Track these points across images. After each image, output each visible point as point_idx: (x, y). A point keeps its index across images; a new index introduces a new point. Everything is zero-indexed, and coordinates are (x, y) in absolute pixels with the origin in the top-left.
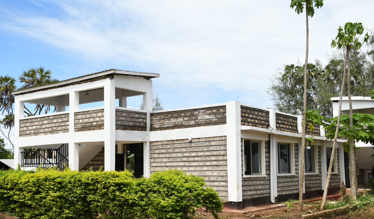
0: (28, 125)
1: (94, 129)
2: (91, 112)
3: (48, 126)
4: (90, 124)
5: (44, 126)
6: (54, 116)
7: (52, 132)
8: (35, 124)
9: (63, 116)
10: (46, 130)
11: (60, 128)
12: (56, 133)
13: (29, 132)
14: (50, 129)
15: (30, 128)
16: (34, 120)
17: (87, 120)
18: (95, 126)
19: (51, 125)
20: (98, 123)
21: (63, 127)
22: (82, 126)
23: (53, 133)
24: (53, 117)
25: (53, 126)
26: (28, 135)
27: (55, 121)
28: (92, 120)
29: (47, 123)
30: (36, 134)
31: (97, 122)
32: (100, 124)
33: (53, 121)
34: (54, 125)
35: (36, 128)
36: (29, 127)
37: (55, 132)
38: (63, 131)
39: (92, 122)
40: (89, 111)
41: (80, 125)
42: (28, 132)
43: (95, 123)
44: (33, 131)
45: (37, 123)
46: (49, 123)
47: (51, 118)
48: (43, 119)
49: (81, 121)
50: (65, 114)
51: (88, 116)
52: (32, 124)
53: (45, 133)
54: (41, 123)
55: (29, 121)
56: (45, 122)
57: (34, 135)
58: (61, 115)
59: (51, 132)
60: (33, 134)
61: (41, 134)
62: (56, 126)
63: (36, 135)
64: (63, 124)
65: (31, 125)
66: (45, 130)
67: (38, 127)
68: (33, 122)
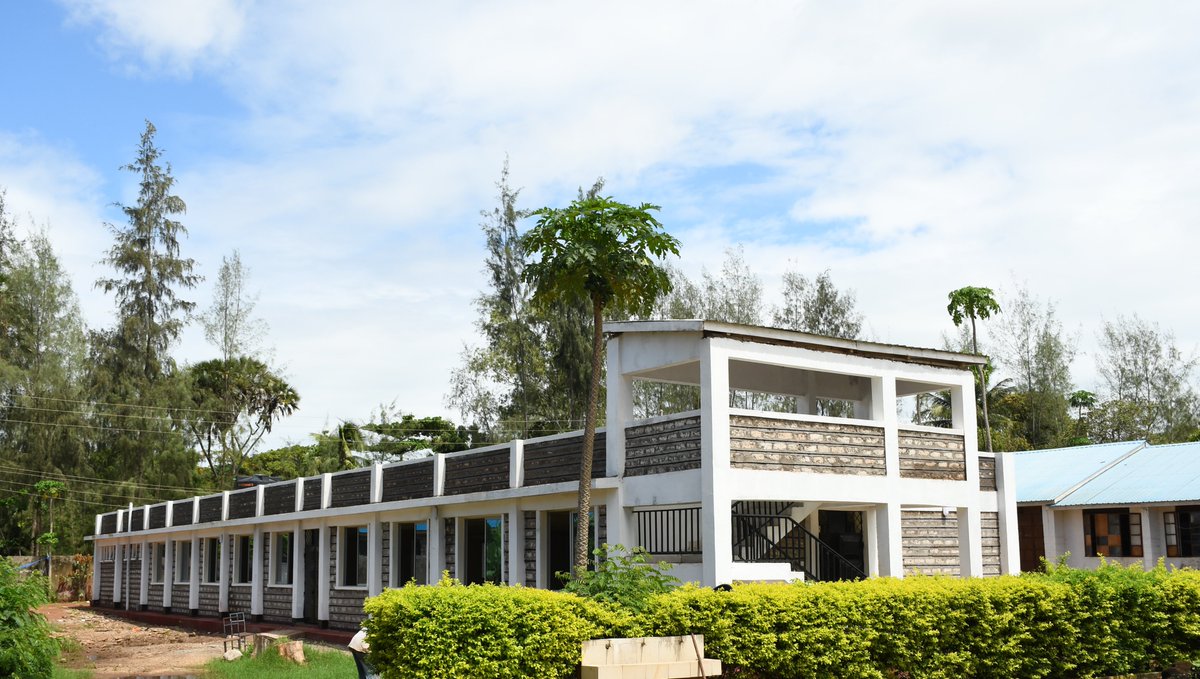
0: (756, 434)
1: (942, 478)
2: (934, 436)
3: (824, 449)
4: (933, 464)
5: (812, 449)
6: (840, 425)
7: (838, 469)
8: (781, 438)
9: (867, 432)
10: (819, 460)
11: (859, 461)
12: (850, 472)
13: (763, 458)
14: (832, 460)
15: (767, 446)
16: (779, 425)
17: (927, 453)
18: (943, 470)
19: (835, 450)
20: (951, 465)
21: (868, 461)
22: (916, 465)
23: (842, 473)
24: (839, 428)
25: (840, 453)
26: (761, 466)
27: (845, 440)
28: (936, 455)
29: (821, 440)
30: (788, 466)
31: (948, 461)
32: (954, 467)
33: (839, 439)
34: (841, 450)
35: (787, 449)
36: (763, 444)
37: (847, 469)
38: (869, 470)
39: (937, 461)
40: (930, 433)
41: (910, 462)
42: (760, 457)
43: (943, 465)
44: (776, 457)
45: (788, 436)
46: (828, 441)
47: (831, 428)
48: (808, 428)
49: (912, 452)
50: (872, 428)
51: (928, 444)
52: (773, 436)
53: (816, 467)
54: (801, 438)
55: (760, 425)
56: (814, 437)
57: (780, 469)
58: (860, 427)
59: (834, 468)
60: (778, 466)
61: (805, 469)
62: (849, 453)
63: (786, 470)
64: (869, 453)
65: (767, 437)
66: (816, 459)
67: (793, 447)
68: (775, 429)
